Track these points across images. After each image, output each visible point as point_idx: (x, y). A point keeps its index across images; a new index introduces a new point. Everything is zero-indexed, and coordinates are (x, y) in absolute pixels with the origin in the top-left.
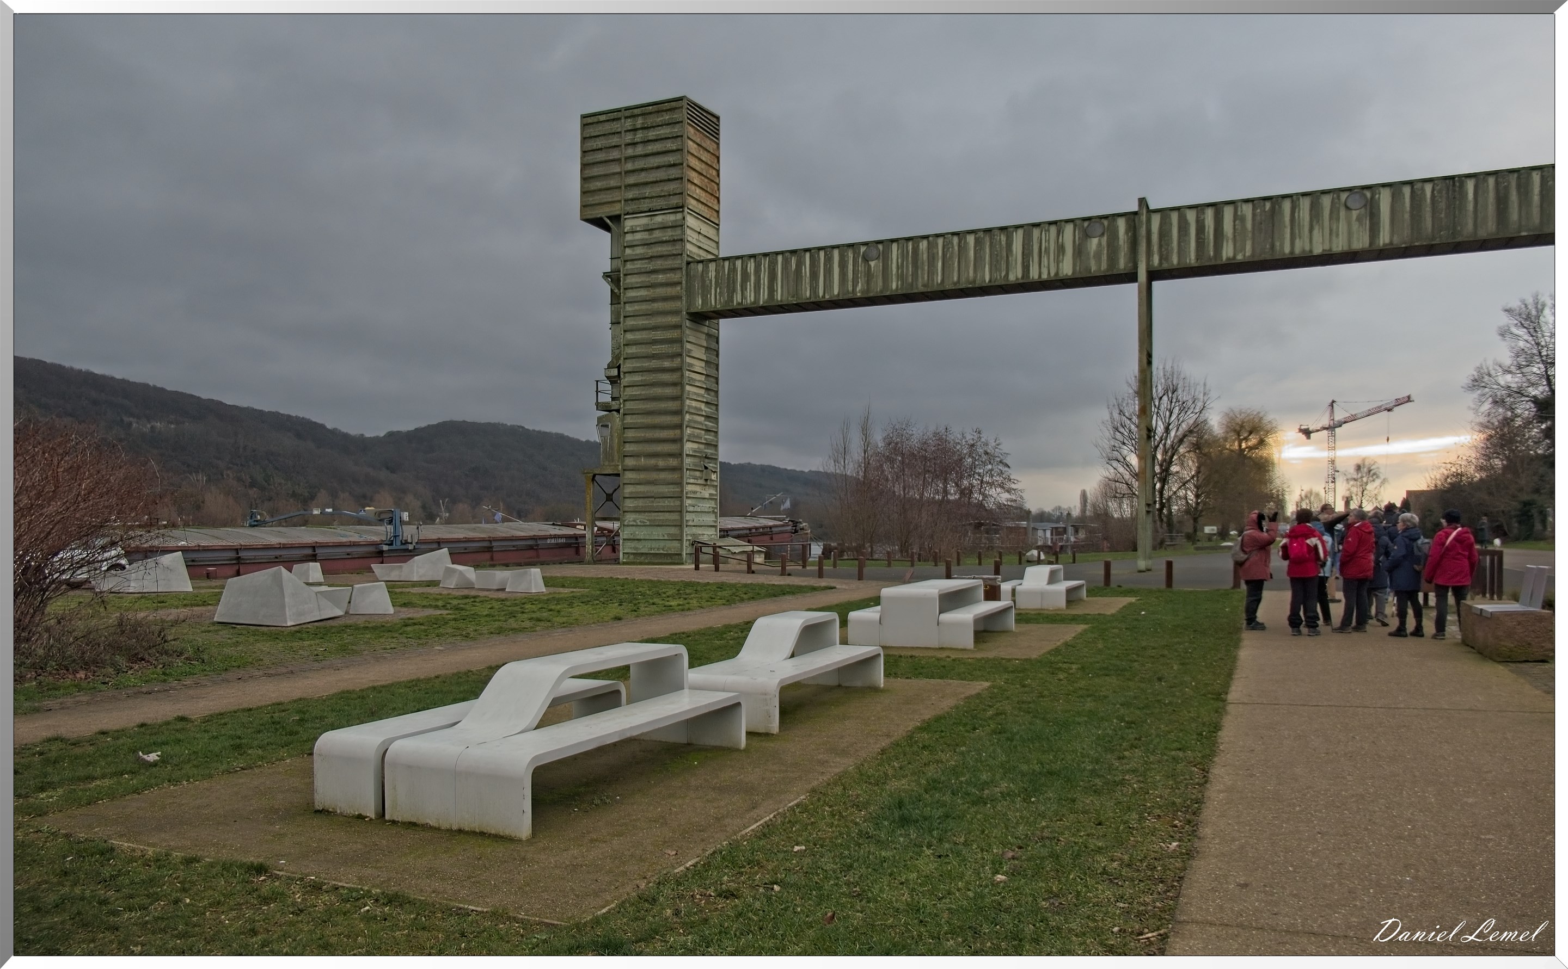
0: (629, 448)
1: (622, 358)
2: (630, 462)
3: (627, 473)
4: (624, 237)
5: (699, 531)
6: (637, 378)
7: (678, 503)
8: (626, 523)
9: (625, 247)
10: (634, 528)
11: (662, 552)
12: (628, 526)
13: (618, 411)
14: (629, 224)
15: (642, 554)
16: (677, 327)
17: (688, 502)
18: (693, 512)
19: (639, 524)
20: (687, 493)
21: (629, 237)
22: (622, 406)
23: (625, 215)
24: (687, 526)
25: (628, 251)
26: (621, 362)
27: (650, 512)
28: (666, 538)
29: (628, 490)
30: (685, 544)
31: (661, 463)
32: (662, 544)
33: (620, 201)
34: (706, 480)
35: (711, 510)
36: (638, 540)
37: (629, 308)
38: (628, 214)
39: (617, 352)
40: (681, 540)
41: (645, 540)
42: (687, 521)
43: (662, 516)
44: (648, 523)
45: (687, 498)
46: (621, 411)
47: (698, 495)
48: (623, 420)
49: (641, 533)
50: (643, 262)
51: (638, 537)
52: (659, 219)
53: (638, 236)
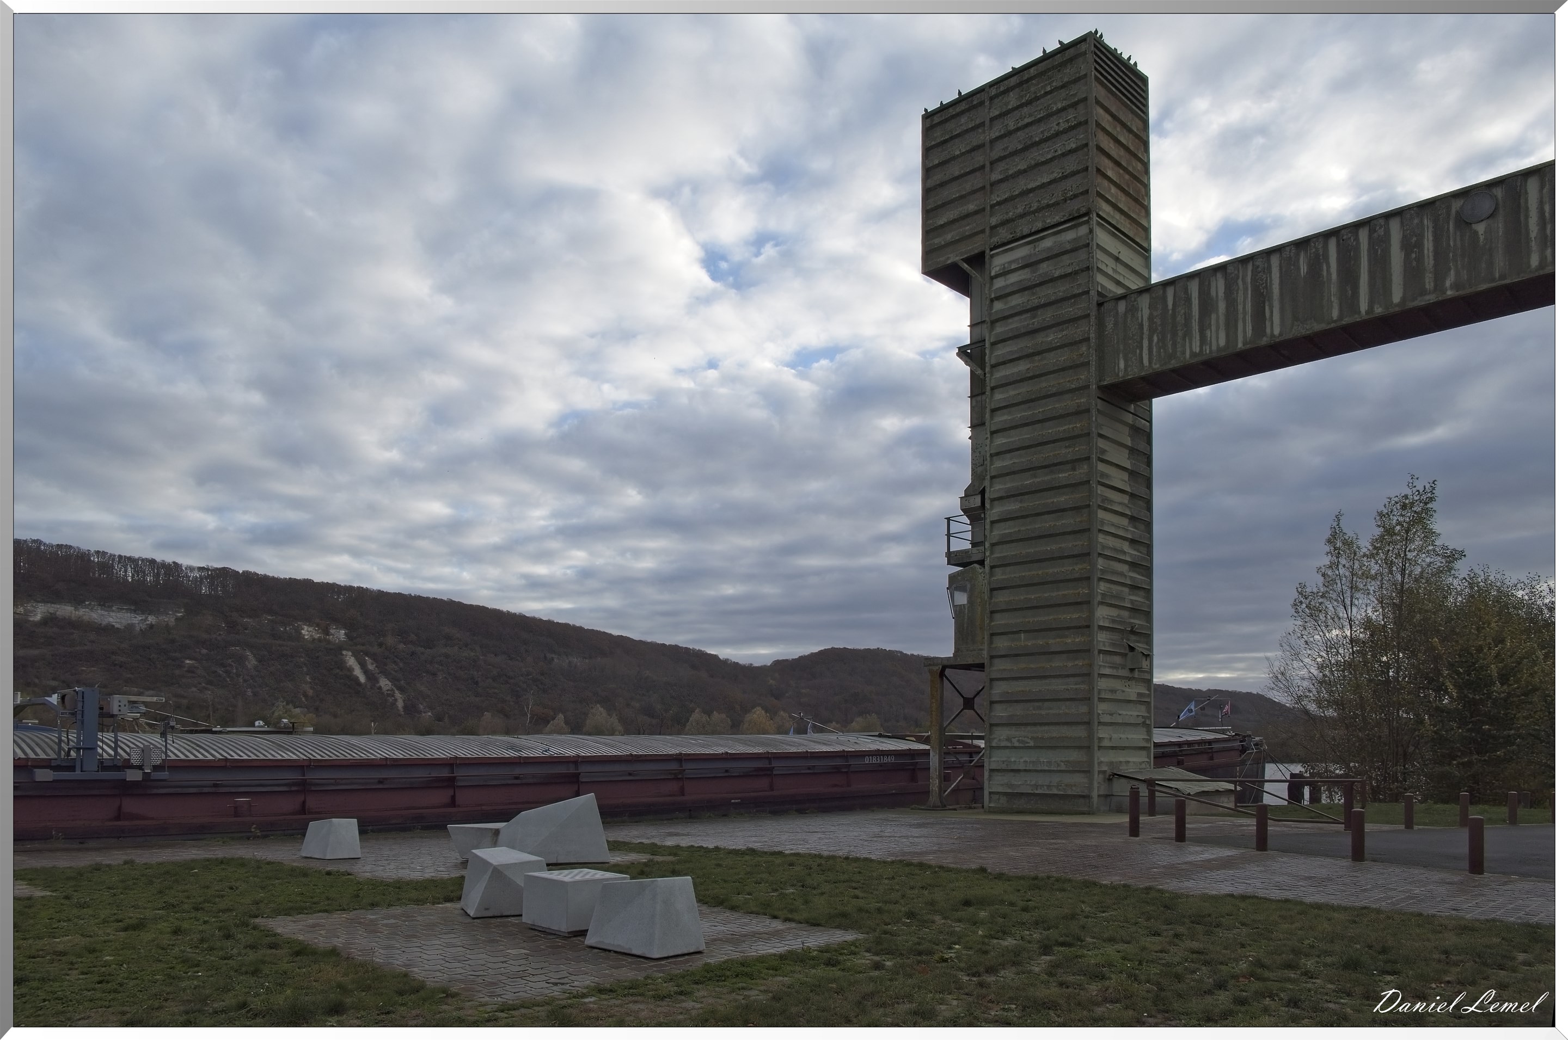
0: (1001, 621)
1: (988, 477)
2: (1002, 644)
3: (996, 661)
4: (991, 284)
5: (1120, 757)
6: (1012, 506)
7: (1083, 709)
8: (994, 744)
9: (992, 301)
10: (1007, 751)
11: (1055, 791)
12: (999, 748)
13: (981, 563)
14: (998, 262)
15: (1022, 794)
16: (1082, 412)
17: (1101, 708)
18: (1111, 724)
19: (1017, 744)
20: (1099, 693)
21: (999, 283)
22: (988, 554)
23: (991, 250)
24: (1100, 748)
25: (998, 306)
26: (987, 483)
27: (1035, 724)
28: (1063, 767)
29: (1000, 689)
30: (1097, 778)
31: (1054, 643)
32: (1055, 779)
33: (983, 231)
34: (1132, 670)
35: (1140, 720)
36: (1012, 771)
37: (999, 396)
38: (995, 247)
39: (980, 469)
40: (1088, 772)
41: (1025, 770)
42: (1100, 739)
43: (1055, 732)
44: (1032, 744)
45: (1101, 700)
46: (987, 562)
47: (1119, 696)
48: (991, 575)
49: (1020, 759)
50: (1024, 316)
51: (1015, 768)
52: (1047, 243)
53: (1013, 278)
